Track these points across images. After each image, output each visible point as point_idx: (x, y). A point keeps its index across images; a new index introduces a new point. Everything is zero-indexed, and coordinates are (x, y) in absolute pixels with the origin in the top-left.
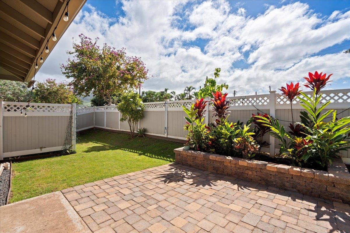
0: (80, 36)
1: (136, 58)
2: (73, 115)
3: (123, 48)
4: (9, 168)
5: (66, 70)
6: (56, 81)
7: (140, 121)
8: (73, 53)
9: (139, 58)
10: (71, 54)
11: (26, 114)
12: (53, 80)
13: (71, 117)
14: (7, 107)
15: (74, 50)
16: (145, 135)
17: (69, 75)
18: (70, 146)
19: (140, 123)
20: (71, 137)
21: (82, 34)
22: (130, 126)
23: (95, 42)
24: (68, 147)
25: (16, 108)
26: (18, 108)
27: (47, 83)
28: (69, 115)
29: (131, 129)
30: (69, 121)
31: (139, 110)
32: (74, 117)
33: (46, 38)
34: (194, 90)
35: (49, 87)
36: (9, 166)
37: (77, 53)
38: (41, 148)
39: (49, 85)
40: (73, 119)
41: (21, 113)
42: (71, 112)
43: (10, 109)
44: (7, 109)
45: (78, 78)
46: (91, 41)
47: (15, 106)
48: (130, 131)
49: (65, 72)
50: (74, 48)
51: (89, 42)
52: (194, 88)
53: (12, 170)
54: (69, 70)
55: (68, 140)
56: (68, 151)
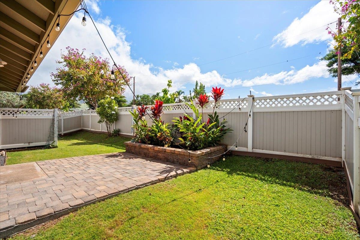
0: (66, 48)
1: (120, 66)
2: (55, 118)
3: (107, 58)
4: (4, 155)
5: (55, 78)
6: (49, 85)
7: (115, 122)
8: (62, 62)
9: (122, 67)
10: (60, 63)
11: (16, 117)
12: (47, 85)
13: (53, 120)
14: (2, 112)
15: (63, 60)
16: (119, 134)
17: (57, 83)
18: (53, 142)
19: (116, 124)
20: (53, 134)
21: (69, 47)
22: (107, 127)
23: (82, 53)
24: (51, 142)
25: (9, 113)
26: (11, 113)
27: (41, 88)
28: (51, 117)
29: (108, 129)
30: (51, 122)
31: (114, 114)
32: (56, 119)
33: (41, 44)
34: (182, 95)
35: (43, 92)
36: (4, 153)
37: (65, 63)
38: (29, 143)
39: (43, 89)
40: (55, 121)
41: (13, 116)
42: (54, 116)
43: (5, 113)
44: (3, 113)
45: (66, 85)
46: (78, 51)
47: (9, 111)
48: (107, 131)
49: (55, 79)
50: (62, 58)
51: (77, 52)
52: (183, 92)
53: (6, 156)
54: (58, 78)
55: (51, 138)
56: (50, 146)
